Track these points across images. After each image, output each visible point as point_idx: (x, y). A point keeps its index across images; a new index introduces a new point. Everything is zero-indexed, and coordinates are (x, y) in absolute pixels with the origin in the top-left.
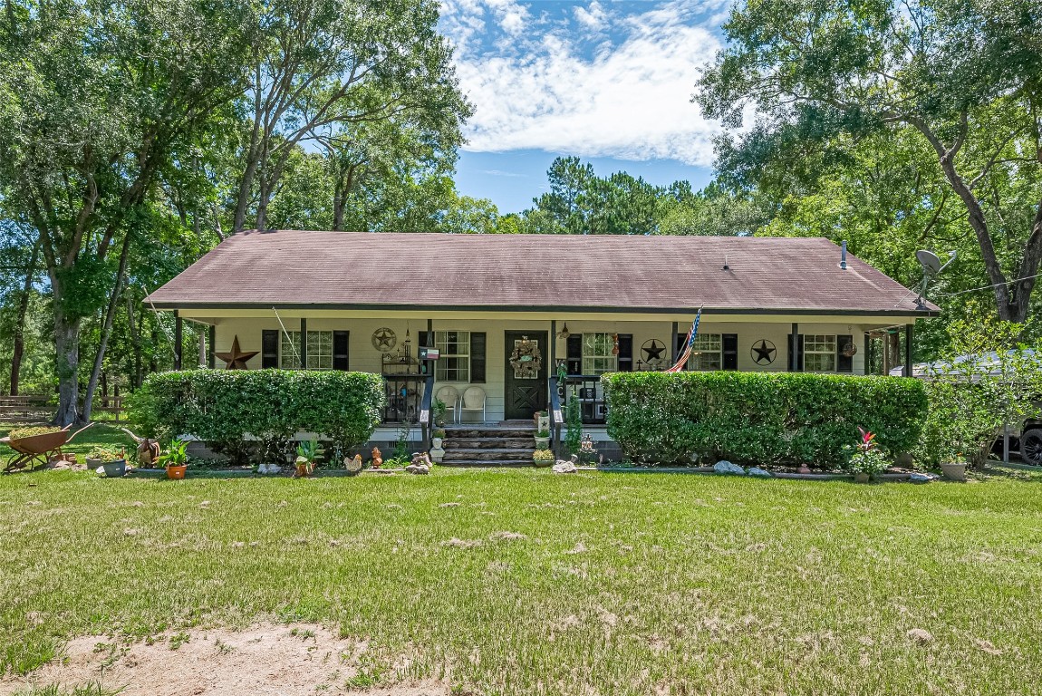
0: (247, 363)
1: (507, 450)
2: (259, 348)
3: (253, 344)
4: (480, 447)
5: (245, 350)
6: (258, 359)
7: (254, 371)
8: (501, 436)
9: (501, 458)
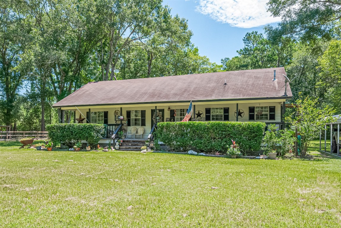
0: (83, 121)
1: (137, 146)
2: (86, 118)
3: (84, 116)
4: (131, 145)
5: (82, 118)
6: (85, 120)
7: (85, 124)
8: (137, 142)
9: (136, 149)
